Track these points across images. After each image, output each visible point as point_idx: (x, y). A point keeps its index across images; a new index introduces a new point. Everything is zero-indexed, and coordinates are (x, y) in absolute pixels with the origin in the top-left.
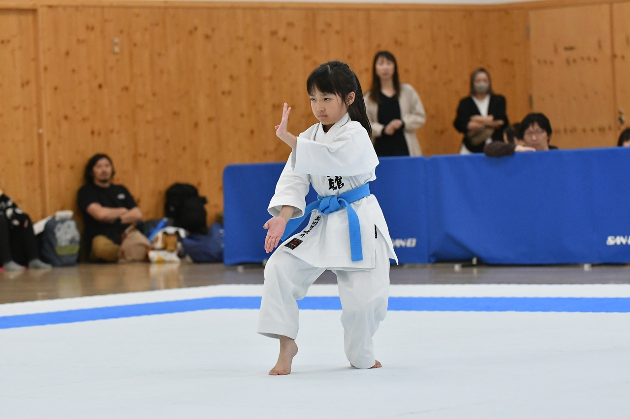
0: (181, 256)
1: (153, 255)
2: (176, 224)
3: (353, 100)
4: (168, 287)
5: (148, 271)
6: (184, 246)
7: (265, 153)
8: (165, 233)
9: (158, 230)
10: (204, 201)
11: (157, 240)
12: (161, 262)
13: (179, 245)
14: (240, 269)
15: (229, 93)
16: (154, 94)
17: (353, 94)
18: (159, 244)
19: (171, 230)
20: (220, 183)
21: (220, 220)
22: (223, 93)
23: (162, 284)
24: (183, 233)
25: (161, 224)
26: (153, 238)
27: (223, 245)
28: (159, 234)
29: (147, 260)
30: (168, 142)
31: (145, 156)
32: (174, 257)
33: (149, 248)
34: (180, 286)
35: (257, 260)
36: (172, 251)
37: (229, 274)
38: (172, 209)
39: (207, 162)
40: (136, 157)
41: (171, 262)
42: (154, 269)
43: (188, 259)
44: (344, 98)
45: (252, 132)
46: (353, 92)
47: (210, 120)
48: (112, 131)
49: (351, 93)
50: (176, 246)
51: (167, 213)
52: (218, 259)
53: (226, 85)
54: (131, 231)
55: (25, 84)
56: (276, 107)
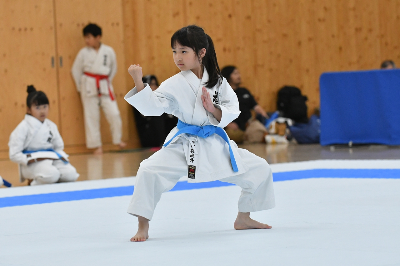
0: (289, 139)
1: (269, 138)
2: (285, 116)
3: (204, 54)
4: (279, 161)
5: (265, 150)
6: (291, 131)
7: (350, 64)
8: (278, 123)
9: (272, 120)
10: (305, 99)
11: (271, 127)
12: (274, 143)
13: (288, 131)
14: (332, 148)
15: (324, 20)
16: (269, 21)
17: (204, 50)
18: (273, 130)
19: (281, 120)
20: (317, 85)
21: (317, 113)
22: (319, 20)
23: (275, 159)
24: (290, 122)
25: (274, 116)
26: (268, 125)
27: (319, 131)
28: (273, 123)
29: (264, 142)
30: (279, 56)
31: (263, 66)
32: (283, 139)
33: (266, 133)
34: (288, 161)
35: (345, 142)
36: (282, 135)
37: (324, 152)
38: (282, 105)
39: (308, 71)
40: (256, 67)
41: (281, 143)
42: (270, 149)
43: (294, 141)
44: (197, 52)
45: (340, 49)
46: (204, 49)
47: (310, 39)
48: (238, 48)
49: (203, 49)
50: (285, 132)
51: (279, 108)
52: (316, 141)
53: (321, 14)
54: (253, 120)
55: (176, 14)
56: (358, 30)
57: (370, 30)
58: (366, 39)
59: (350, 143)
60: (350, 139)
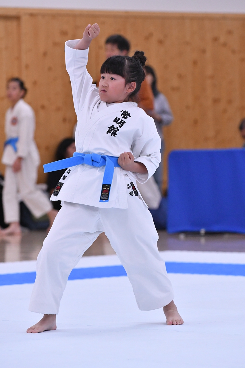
14: (182, 237)
15: (178, 89)
22: (173, 89)
45: (196, 122)
53: (175, 82)
56: (216, 101)
57: (230, 102)
58: (225, 111)
59: (203, 231)
60: (202, 226)
